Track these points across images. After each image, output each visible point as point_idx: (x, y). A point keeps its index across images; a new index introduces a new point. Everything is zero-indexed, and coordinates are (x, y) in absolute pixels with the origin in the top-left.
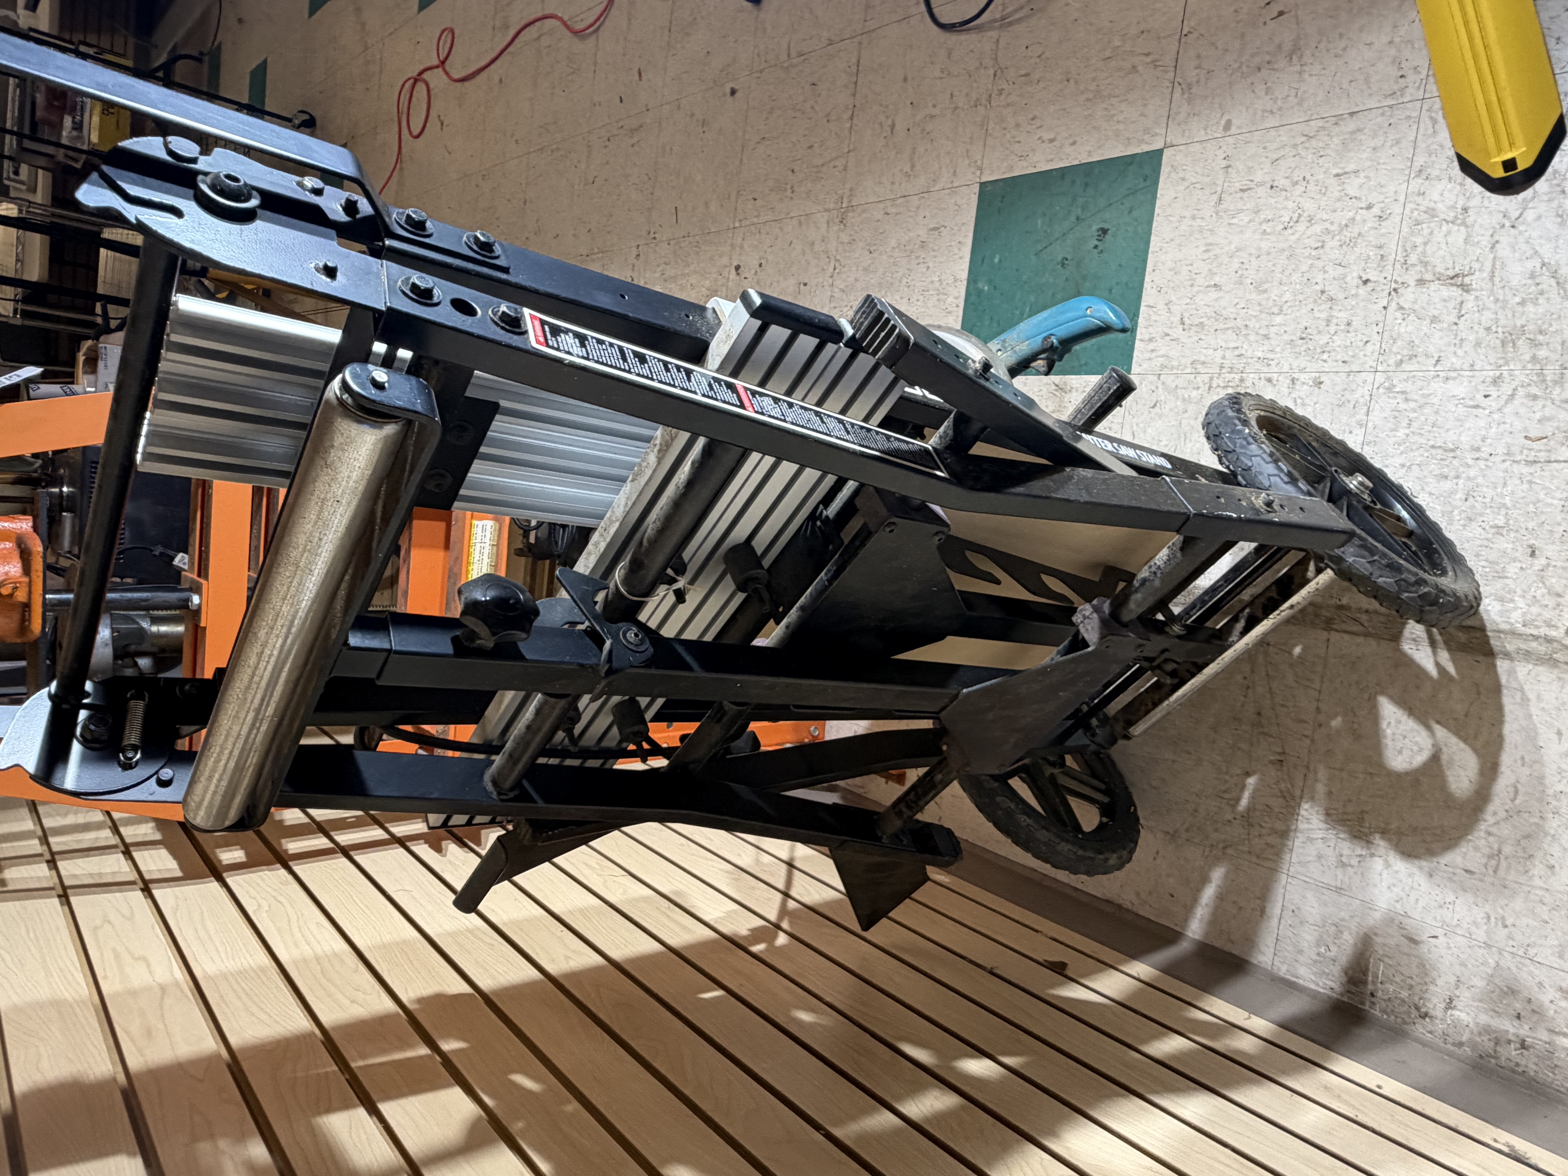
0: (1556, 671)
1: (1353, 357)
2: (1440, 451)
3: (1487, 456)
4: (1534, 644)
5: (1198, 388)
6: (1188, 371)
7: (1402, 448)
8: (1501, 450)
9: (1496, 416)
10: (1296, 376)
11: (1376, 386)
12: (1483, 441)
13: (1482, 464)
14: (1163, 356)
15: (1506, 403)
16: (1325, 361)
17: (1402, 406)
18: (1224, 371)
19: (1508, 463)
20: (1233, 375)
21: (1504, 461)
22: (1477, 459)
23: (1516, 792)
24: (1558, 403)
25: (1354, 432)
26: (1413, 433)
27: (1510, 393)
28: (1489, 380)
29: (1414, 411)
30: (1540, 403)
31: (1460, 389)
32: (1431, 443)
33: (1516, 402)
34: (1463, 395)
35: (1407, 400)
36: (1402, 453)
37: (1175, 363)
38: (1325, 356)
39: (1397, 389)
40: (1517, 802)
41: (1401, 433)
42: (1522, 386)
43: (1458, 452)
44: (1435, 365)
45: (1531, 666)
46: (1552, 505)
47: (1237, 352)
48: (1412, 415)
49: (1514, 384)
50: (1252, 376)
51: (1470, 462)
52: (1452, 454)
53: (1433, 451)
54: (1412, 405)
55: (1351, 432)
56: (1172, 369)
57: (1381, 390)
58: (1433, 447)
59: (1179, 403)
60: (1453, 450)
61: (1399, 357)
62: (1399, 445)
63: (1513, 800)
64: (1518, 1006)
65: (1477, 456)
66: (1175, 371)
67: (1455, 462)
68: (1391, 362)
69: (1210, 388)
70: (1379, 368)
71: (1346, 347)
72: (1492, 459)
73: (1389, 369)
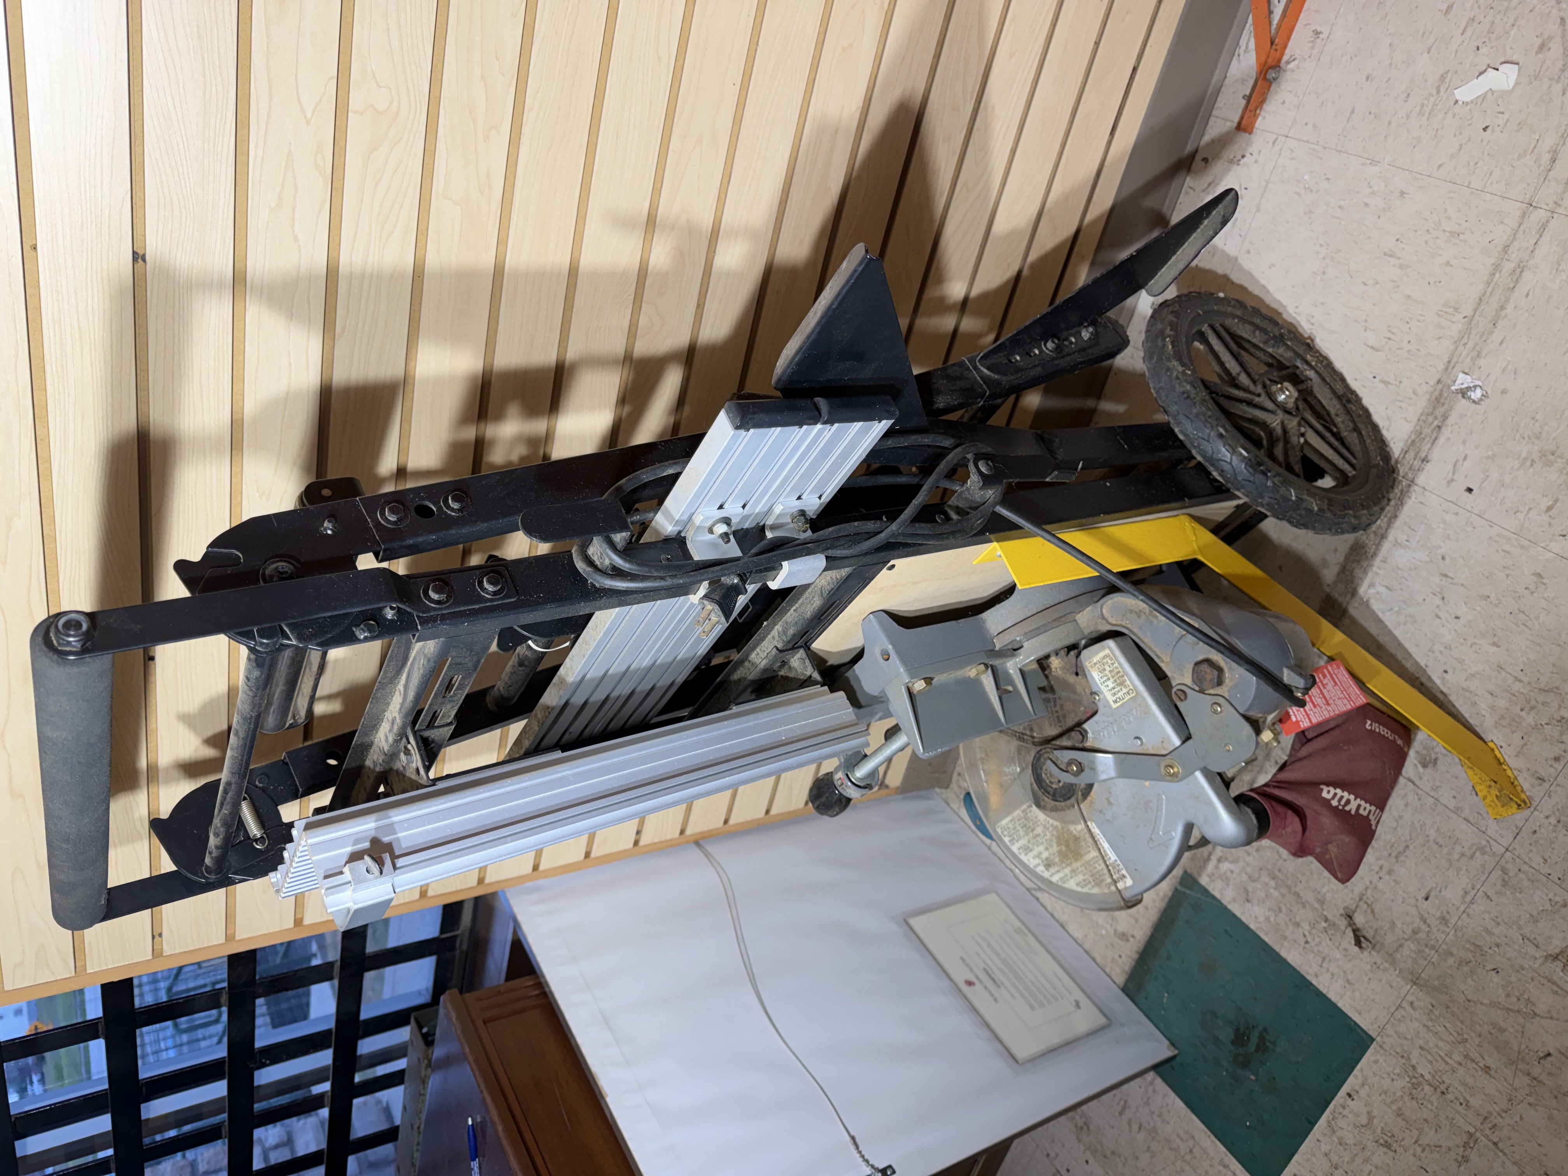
1: (1536, 842)
2: (1401, 849)
3: (1381, 874)
7: (1418, 826)
8: (1381, 885)
9: (1412, 901)
10: (1546, 785)
11: (1491, 842)
12: (1395, 881)
13: (1376, 869)
15: (1420, 914)
16: (1547, 817)
17: (1458, 849)
19: (1368, 883)
21: (1371, 882)
22: (1381, 868)
24: (1403, 941)
25: (1453, 800)
26: (1428, 841)
27: (1428, 921)
28: (1448, 917)
29: (1449, 854)
30: (1409, 932)
31: (1452, 895)
32: (1411, 848)
33: (1418, 920)
34: (1443, 893)
35: (1462, 855)
36: (1413, 823)
38: (1553, 820)
39: (1478, 853)
41: (1433, 834)
42: (1429, 932)
43: (1394, 860)
44: (1486, 894)
46: (1323, 887)
48: (1445, 851)
49: (1434, 930)
51: (1381, 862)
52: (1394, 855)
53: (1404, 845)
54: (1456, 856)
55: (1454, 797)
57: (1484, 843)
58: (1407, 847)
60: (1397, 857)
61: (1511, 874)
62: (1421, 826)
65: (1384, 870)
67: (1385, 853)
68: (1510, 866)
70: (1508, 854)
71: (1552, 842)
72: (1377, 877)
73: (1503, 860)
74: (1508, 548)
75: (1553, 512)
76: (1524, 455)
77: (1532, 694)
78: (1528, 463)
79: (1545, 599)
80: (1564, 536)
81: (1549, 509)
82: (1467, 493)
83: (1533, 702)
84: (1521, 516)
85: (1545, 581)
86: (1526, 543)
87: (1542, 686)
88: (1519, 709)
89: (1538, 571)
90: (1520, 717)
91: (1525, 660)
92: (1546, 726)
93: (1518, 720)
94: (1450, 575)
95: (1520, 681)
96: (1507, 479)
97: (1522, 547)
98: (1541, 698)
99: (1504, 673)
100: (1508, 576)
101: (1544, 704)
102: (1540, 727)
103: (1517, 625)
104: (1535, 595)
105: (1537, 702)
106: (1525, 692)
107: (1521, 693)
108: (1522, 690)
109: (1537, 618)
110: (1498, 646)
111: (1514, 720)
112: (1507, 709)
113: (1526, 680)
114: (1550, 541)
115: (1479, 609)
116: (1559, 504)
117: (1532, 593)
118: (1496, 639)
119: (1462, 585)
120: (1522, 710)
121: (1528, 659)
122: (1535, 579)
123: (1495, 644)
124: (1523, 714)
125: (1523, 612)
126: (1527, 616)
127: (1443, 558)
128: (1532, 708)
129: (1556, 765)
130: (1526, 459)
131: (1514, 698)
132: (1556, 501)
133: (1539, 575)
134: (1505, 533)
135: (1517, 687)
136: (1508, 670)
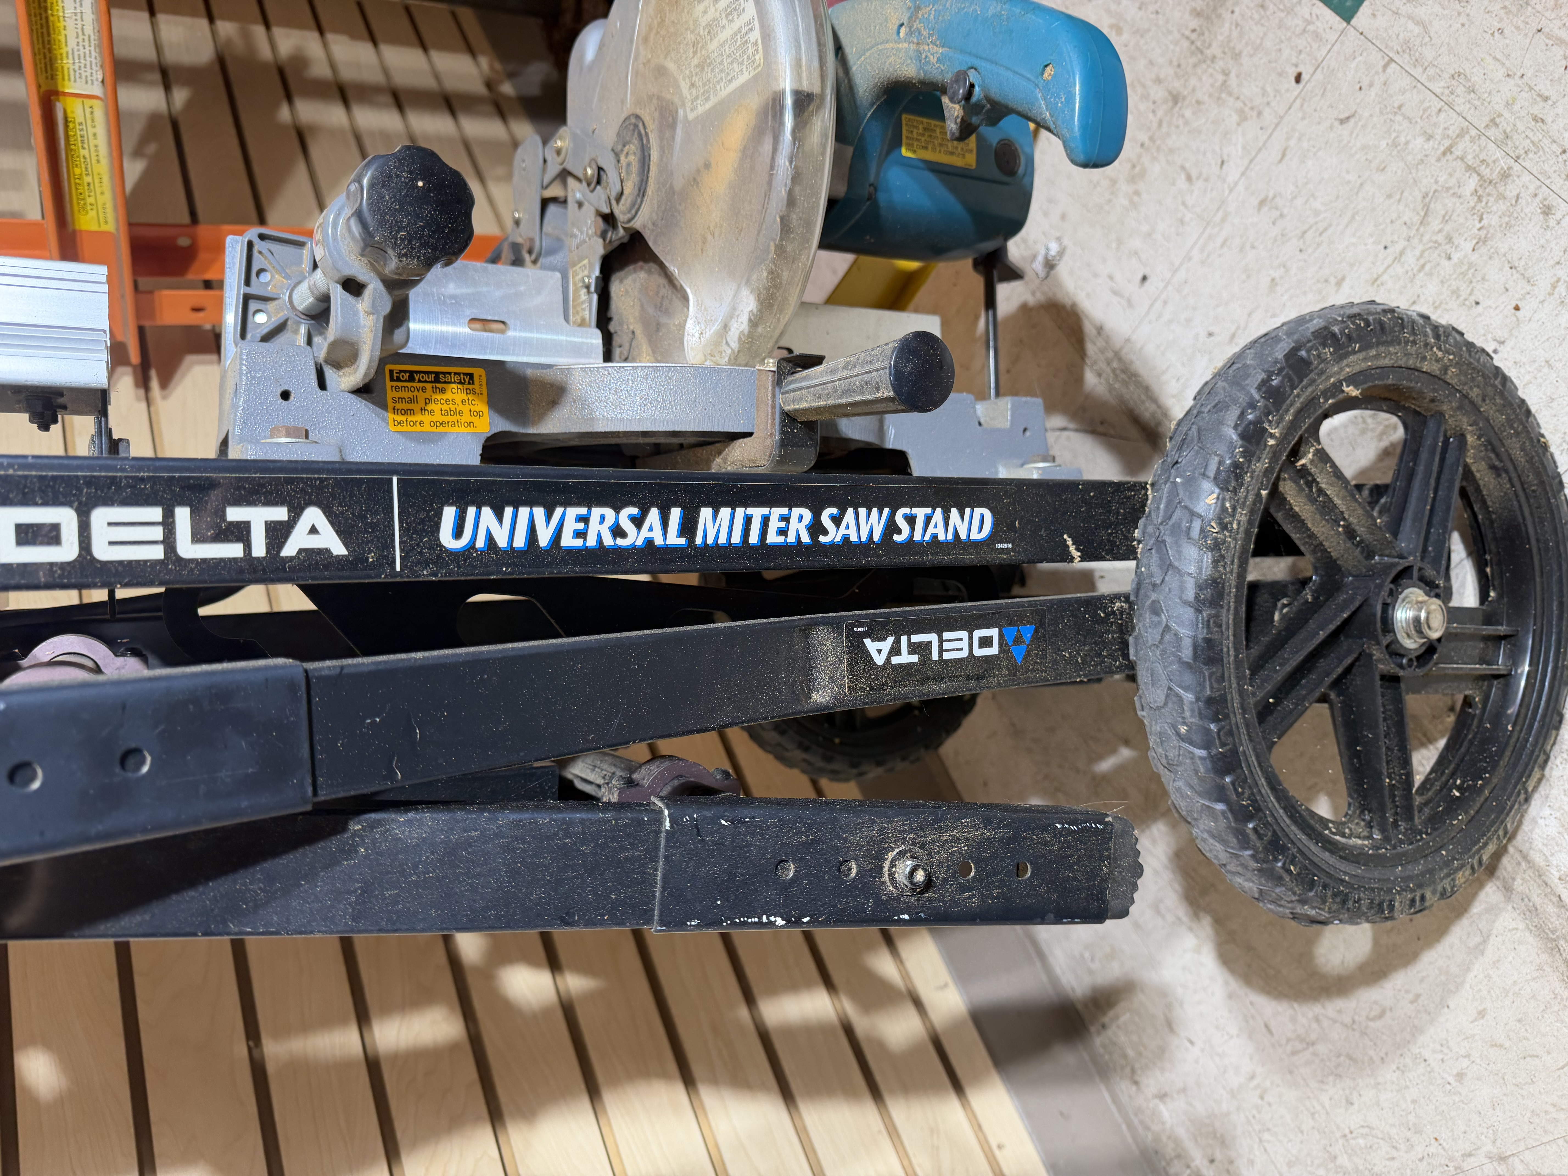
0: (1545, 957)
4: (1551, 909)
5: (1430, 137)
6: (1437, 87)
14: (1420, 23)
18: (1492, 132)
20: (1499, 154)
23: (1381, 1016)
37: (1429, 54)
40: (1371, 1024)
45: (1521, 926)
47: (1536, 110)
50: (1526, 178)
56: (1416, 63)
59: (1383, 144)
63: (1369, 1019)
64: (1218, 1156)
66: (1417, 72)
69: (1449, 150)
74: (1219, 240)
75: (1194, 174)
76: (1126, 202)
77: (1426, 238)
78: (1136, 199)
79: (1295, 198)
80: (1223, 163)
81: (1189, 178)
82: (1147, 283)
83: (1440, 238)
84: (1188, 216)
85: (1271, 195)
86: (1220, 214)
87: (1416, 219)
88: (1445, 263)
89: (1256, 202)
90: (1461, 262)
91: (1371, 240)
92: (1485, 222)
93: (1465, 267)
94: (1233, 328)
95: (1402, 253)
96: (1145, 228)
97: (1223, 220)
98: (1435, 224)
99: (1385, 277)
100: (1253, 247)
101: (1445, 220)
102: (1483, 233)
103: (1319, 245)
104: (1285, 211)
105: (1440, 231)
106: (1421, 247)
107: (1421, 256)
108: (1417, 252)
109: (1317, 213)
110: (1343, 279)
111: (1464, 274)
112: (1442, 282)
113: (1402, 244)
114: (1224, 181)
115: (1285, 297)
116: (1187, 165)
117: (1282, 216)
118: (1333, 280)
119: (1250, 314)
120: (1449, 258)
121: (1371, 235)
122: (1265, 209)
123: (1339, 284)
124: (1456, 257)
125: (1305, 232)
126: (1311, 227)
127: (1210, 335)
128: (1449, 239)
129: (1559, 215)
130: (1132, 202)
131: (1427, 268)
132: (1183, 168)
133: (1262, 203)
134: (1201, 241)
135: (1410, 259)
136: (1381, 269)
